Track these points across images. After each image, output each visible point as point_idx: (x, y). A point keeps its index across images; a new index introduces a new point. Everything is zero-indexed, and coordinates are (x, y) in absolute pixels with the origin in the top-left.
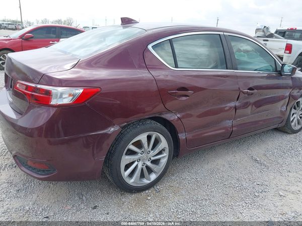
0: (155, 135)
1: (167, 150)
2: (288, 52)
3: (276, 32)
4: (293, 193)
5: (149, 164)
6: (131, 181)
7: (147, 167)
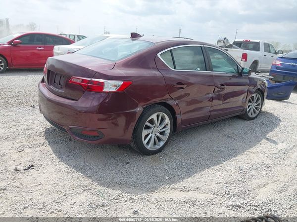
0: (161, 114)
1: (169, 125)
2: (244, 60)
3: (234, 43)
4: (254, 153)
5: (158, 134)
6: (149, 147)
7: (158, 137)
